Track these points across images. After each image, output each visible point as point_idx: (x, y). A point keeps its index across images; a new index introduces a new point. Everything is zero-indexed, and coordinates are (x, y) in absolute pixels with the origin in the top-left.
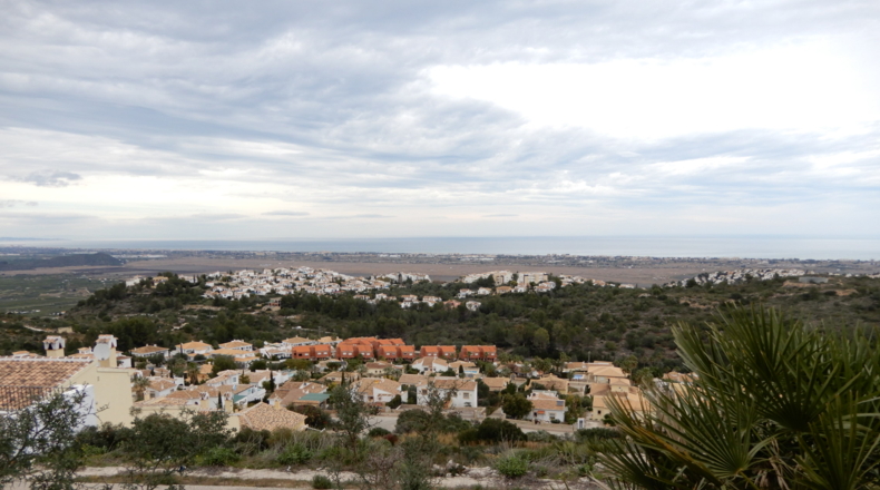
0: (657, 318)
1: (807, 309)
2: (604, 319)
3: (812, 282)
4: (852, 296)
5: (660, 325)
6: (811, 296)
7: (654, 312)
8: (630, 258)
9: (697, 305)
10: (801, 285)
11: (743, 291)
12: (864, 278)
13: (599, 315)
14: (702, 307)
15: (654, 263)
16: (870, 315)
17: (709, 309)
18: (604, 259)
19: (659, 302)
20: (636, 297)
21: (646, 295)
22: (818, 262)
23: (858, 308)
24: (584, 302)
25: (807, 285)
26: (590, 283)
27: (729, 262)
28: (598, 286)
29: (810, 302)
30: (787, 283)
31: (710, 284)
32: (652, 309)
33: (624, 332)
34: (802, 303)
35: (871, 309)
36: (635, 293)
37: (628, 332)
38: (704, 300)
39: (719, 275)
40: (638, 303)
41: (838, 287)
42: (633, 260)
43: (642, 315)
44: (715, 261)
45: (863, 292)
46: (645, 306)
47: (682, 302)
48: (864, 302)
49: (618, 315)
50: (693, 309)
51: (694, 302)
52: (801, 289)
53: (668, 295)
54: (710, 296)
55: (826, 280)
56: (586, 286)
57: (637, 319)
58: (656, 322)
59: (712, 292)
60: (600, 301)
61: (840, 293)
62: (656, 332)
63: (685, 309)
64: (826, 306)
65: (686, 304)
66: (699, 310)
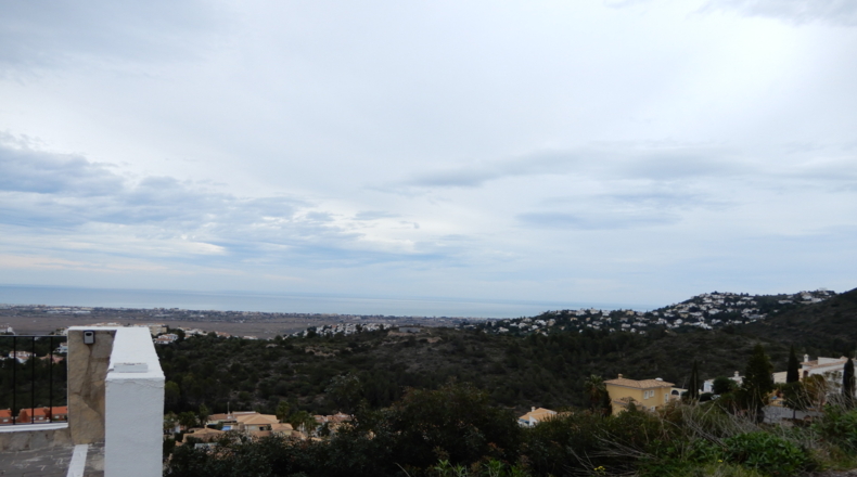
0: (286, 367)
1: (408, 354)
2: (235, 369)
3: (409, 332)
4: (439, 342)
5: (290, 373)
6: (411, 342)
7: (283, 360)
8: (241, 313)
9: (320, 353)
10: (401, 335)
11: (357, 340)
12: (444, 328)
13: (230, 366)
14: (325, 355)
15: (264, 318)
16: (453, 357)
17: (331, 357)
18: (216, 313)
19: (286, 352)
20: (264, 348)
21: (273, 345)
22: (397, 318)
23: (444, 352)
24: (212, 353)
25: (406, 334)
26: (214, 335)
27: (329, 318)
28: (222, 339)
29: (410, 348)
30: (391, 333)
31: (329, 334)
32: (283, 358)
33: (257, 381)
34: (404, 350)
35: (453, 353)
36: (261, 343)
37: (261, 381)
38: (326, 349)
39: (325, 328)
40: (267, 353)
41: (428, 335)
42: (244, 314)
43: (273, 364)
44: (318, 316)
45: (445, 340)
46: (274, 355)
47: (307, 351)
48: (447, 347)
49: (249, 365)
50: (317, 357)
51: (318, 351)
52: (402, 338)
53: (294, 345)
54: (331, 345)
55: (419, 330)
56: (210, 338)
57: (268, 368)
58: (286, 371)
59: (332, 341)
60: (228, 352)
61: (430, 340)
62: (288, 380)
63: (311, 357)
64: (422, 352)
65: (311, 353)
66: (323, 358)
